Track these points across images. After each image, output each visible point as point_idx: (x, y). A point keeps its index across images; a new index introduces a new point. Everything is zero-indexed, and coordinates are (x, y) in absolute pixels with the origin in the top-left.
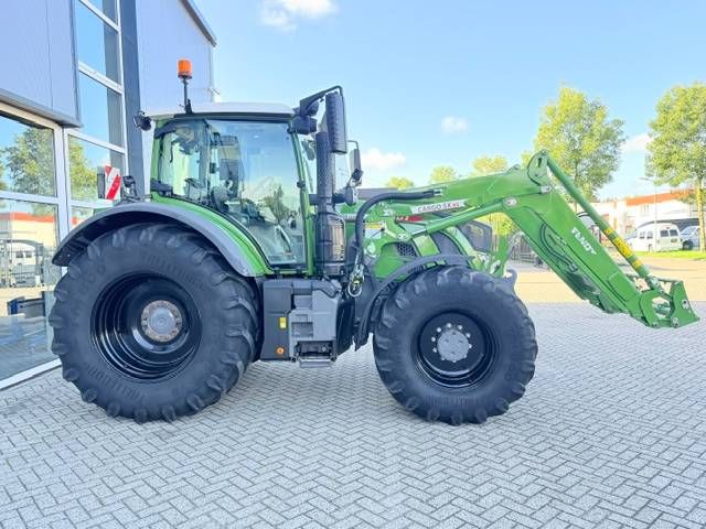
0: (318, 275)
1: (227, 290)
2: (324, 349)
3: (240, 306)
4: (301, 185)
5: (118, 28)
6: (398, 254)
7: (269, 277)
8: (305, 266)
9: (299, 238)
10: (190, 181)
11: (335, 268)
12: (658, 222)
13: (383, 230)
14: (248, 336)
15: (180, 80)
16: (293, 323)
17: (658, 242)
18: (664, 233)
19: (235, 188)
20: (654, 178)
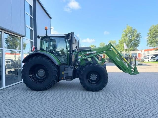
0: (69, 65)
1: (53, 67)
2: (70, 78)
3: (55, 70)
4: (67, 48)
5: (33, 17)
6: (84, 61)
7: (61, 65)
8: (67, 63)
9: (66, 58)
10: (47, 48)
11: (73, 63)
12: (150, 55)
13: (81, 57)
14: (57, 75)
15: (45, 30)
16: (65, 73)
17: (150, 60)
18: (152, 58)
19: (55, 49)
20: (149, 45)
